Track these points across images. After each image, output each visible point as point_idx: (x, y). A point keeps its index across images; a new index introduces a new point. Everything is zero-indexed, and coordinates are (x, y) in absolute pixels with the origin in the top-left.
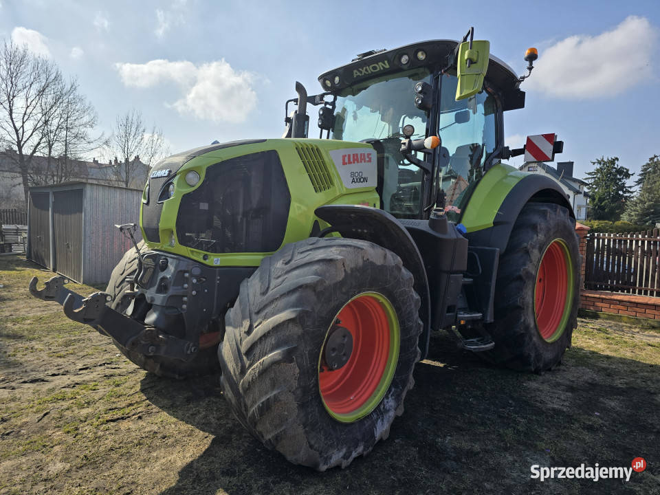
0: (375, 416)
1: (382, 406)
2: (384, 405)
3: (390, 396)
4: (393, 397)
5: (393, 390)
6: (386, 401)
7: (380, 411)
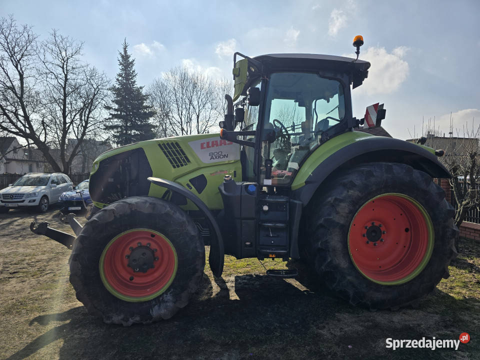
0: (154, 303)
1: (161, 298)
2: (163, 298)
3: (169, 293)
4: (171, 295)
5: (172, 290)
6: (165, 295)
7: (159, 300)
